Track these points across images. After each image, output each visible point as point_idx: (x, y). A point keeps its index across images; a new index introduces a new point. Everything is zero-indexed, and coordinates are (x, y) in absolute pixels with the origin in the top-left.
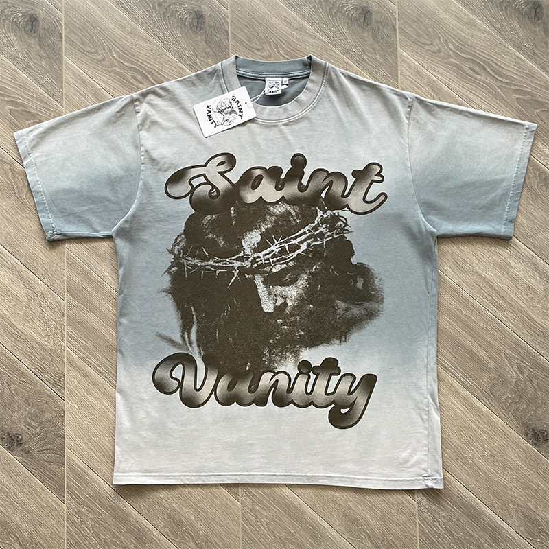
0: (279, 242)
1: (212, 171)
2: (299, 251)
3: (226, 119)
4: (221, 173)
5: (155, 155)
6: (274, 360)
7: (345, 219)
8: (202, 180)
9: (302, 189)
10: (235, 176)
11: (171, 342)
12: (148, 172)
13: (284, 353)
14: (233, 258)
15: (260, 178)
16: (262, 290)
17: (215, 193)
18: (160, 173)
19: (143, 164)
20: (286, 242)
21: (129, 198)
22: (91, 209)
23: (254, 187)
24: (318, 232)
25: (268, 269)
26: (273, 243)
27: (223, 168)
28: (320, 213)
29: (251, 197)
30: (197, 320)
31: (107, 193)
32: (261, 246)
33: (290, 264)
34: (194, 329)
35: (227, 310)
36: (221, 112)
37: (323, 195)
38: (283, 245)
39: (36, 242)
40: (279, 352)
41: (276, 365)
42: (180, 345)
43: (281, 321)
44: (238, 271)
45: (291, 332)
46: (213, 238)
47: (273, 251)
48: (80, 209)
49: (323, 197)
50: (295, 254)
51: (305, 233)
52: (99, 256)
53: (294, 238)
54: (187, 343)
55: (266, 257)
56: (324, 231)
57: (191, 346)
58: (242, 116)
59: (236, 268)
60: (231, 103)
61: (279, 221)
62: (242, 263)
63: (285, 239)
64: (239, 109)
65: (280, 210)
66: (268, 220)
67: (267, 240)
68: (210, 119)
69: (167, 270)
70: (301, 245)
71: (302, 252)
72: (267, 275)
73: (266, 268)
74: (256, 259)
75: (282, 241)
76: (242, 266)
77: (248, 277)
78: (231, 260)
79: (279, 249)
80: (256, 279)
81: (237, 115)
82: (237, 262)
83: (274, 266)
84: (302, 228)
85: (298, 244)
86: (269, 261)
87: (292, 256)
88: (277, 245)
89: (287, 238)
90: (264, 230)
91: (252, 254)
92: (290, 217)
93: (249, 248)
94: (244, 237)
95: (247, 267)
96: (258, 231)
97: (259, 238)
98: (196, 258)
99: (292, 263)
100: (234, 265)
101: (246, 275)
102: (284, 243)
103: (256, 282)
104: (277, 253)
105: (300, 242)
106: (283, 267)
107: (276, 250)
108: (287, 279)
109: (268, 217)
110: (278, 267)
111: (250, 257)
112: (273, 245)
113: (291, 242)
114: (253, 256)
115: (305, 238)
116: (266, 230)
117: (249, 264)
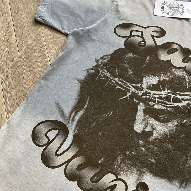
0: (168, 91)
2: (180, 105)
3: (172, 12)
4: (153, 36)
6: (122, 168)
8: (139, 34)
10: (160, 41)
11: (62, 112)
12: (111, 15)
13: (132, 168)
14: (132, 85)
15: (176, 50)
16: (140, 114)
17: (143, 44)
18: (117, 19)
19: (111, 10)
20: (173, 94)
22: (68, 17)
23: (169, 53)
25: (152, 103)
27: (155, 34)
29: (164, 57)
30: (87, 108)
32: (155, 88)
33: (169, 109)
34: (81, 113)
35: (110, 114)
36: (170, 8)
38: (170, 94)
39: (29, 18)
40: (129, 164)
41: (122, 172)
42: (65, 117)
43: (142, 143)
44: (131, 94)
45: (146, 155)
47: (161, 94)
50: (176, 105)
53: (180, 95)
54: (71, 118)
55: (154, 96)
57: (72, 122)
58: (182, 15)
59: (131, 92)
60: (179, 6)
61: (175, 79)
62: (136, 90)
63: (174, 92)
64: (182, 11)
65: (179, 73)
66: (168, 75)
67: (161, 86)
68: (162, 8)
69: (88, 69)
70: (183, 101)
71: (181, 106)
72: (149, 107)
73: (150, 102)
74: (147, 93)
75: (171, 92)
76: (135, 92)
77: (136, 101)
78: (130, 85)
79: (166, 96)
80: (140, 105)
81: (179, 13)
82: (134, 88)
83: (157, 104)
84: (189, 92)
85: (181, 99)
86: (155, 99)
87: (173, 105)
88: (166, 93)
89: (175, 92)
90: (162, 79)
91: (146, 89)
92: (184, 81)
93: (146, 84)
94: (147, 77)
95: (138, 95)
96: (158, 77)
97: (156, 82)
98: (109, 72)
99: (171, 109)
100: (130, 89)
101: (135, 99)
102: (171, 94)
103: (139, 107)
104: (164, 97)
105: (182, 99)
106: (163, 108)
107: (164, 95)
108: (162, 117)
109: (169, 73)
110: (159, 106)
111: (144, 90)
112: (163, 91)
113: (176, 95)
114: (146, 90)
115: (188, 99)
116: (164, 80)
117: (140, 94)
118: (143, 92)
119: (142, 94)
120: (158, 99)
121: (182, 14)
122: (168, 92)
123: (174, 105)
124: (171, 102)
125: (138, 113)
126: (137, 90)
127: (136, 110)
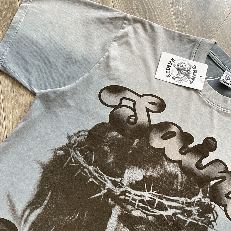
0: (154, 193)
1: (142, 104)
2: (164, 213)
3: (179, 76)
4: (148, 110)
5: (112, 64)
7: (217, 215)
8: (131, 104)
9: (199, 165)
10: (156, 119)
11: (13, 208)
12: (98, 71)
14: (110, 178)
15: (173, 134)
17: (133, 121)
18: (106, 78)
19: (99, 63)
20: (159, 197)
21: (71, 78)
22: (39, 66)
23: (164, 138)
24: (189, 209)
25: (130, 207)
26: (149, 190)
27: (151, 107)
28: (200, 195)
29: (157, 142)
30: (46, 206)
31: (59, 64)
32: (138, 186)
34: (38, 211)
35: (74, 217)
36: (179, 69)
37: (212, 183)
38: (155, 198)
42: (17, 216)
44: (106, 191)
46: (106, 151)
47: (144, 196)
48: (33, 60)
49: (211, 185)
50: (159, 213)
51: (178, 202)
52: (17, 101)
53: (168, 200)
54: (24, 218)
55: (135, 197)
56: (195, 212)
57: (24, 223)
58: (191, 83)
59: (106, 188)
60: (190, 68)
61: (164, 177)
62: (114, 187)
63: (160, 195)
64: (193, 77)
65: (171, 169)
66: (157, 169)
67: (145, 184)
68: (168, 68)
69: (55, 149)
70: (169, 209)
71: (166, 216)
72: (126, 212)
73: (129, 206)
74: (127, 193)
75: (156, 194)
76: (112, 189)
77: (111, 202)
78: (107, 178)
79: (149, 199)
80: (115, 209)
81: (188, 80)
82: (111, 183)
83: (136, 209)
84: (179, 197)
85: (167, 206)
86: (135, 202)
87: (156, 212)
88: (150, 195)
89: (162, 195)
90: (149, 175)
91: (126, 186)
92: (176, 180)
93: (128, 179)
94: (130, 168)
95: (115, 194)
96: (144, 171)
97: (140, 178)
98: (83, 156)
99: (152, 218)
100: (107, 184)
101: (110, 199)
102: (157, 197)
103: (114, 211)
104: (146, 200)
105: (169, 206)
106: (142, 215)
107: (147, 197)
108: (139, 228)
109: (159, 167)
110: (139, 212)
111: (123, 187)
112: (147, 192)
113: (162, 200)
114: (126, 188)
115: (176, 206)
116: (151, 176)
117: (118, 193)
118: (122, 190)
119: (120, 193)
120: (139, 202)
121: (193, 82)
122: (152, 194)
123: (158, 213)
124: (154, 208)
125: (110, 219)
126: (116, 187)
127: (109, 214)
